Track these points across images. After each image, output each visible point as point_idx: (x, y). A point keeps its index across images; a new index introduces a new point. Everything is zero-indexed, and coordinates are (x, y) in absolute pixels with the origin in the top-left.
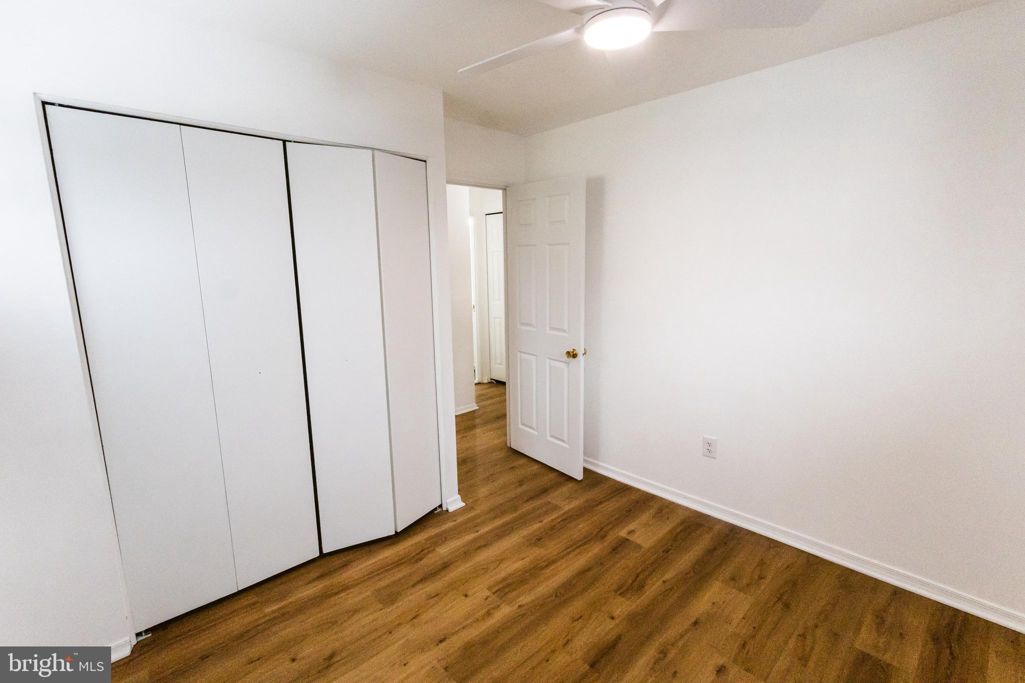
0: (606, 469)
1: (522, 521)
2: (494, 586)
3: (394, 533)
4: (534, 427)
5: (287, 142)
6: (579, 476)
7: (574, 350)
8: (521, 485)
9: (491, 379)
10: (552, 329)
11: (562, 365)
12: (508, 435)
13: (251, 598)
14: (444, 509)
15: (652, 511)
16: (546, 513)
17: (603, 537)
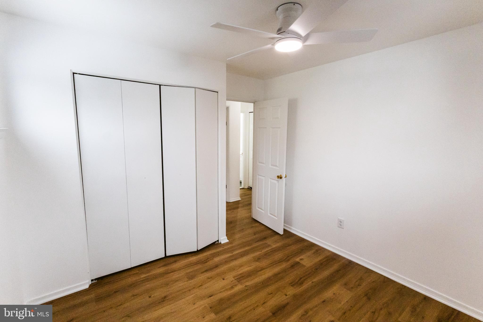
0: (295, 231)
1: (253, 250)
2: (236, 276)
3: (196, 250)
4: (263, 209)
5: (161, 86)
6: (281, 233)
7: (281, 175)
8: (255, 235)
9: (249, 187)
10: (272, 165)
11: (276, 182)
12: (252, 212)
13: (136, 271)
14: (220, 242)
15: (313, 251)
16: (263, 248)
17: (288, 260)
